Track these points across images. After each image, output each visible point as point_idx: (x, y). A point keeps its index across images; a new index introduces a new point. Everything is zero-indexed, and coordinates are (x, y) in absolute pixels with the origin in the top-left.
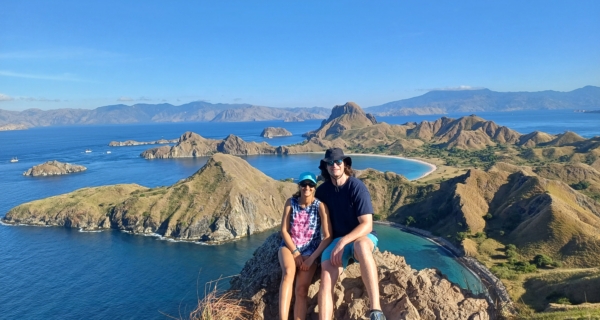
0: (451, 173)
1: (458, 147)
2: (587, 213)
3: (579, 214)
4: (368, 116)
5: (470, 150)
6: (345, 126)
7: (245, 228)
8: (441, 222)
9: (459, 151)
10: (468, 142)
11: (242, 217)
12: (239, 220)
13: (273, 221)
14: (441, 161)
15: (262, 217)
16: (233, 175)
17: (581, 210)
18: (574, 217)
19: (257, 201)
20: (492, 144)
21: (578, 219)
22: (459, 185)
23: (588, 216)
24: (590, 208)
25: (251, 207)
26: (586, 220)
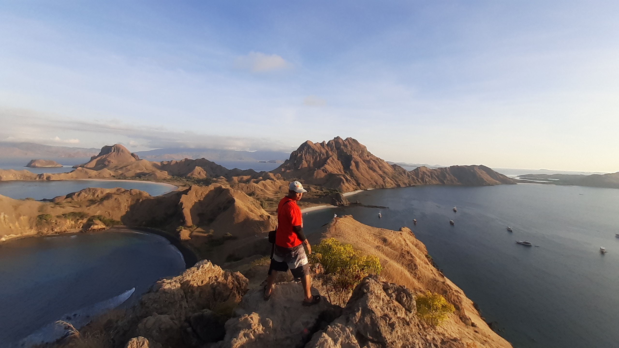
2: (252, 207)
3: (249, 208)
4: (132, 155)
6: (112, 161)
8: (169, 221)
10: (200, 173)
17: (250, 206)
18: (246, 209)
21: (248, 211)
22: (183, 196)
23: (253, 209)
24: (254, 204)
26: (252, 211)
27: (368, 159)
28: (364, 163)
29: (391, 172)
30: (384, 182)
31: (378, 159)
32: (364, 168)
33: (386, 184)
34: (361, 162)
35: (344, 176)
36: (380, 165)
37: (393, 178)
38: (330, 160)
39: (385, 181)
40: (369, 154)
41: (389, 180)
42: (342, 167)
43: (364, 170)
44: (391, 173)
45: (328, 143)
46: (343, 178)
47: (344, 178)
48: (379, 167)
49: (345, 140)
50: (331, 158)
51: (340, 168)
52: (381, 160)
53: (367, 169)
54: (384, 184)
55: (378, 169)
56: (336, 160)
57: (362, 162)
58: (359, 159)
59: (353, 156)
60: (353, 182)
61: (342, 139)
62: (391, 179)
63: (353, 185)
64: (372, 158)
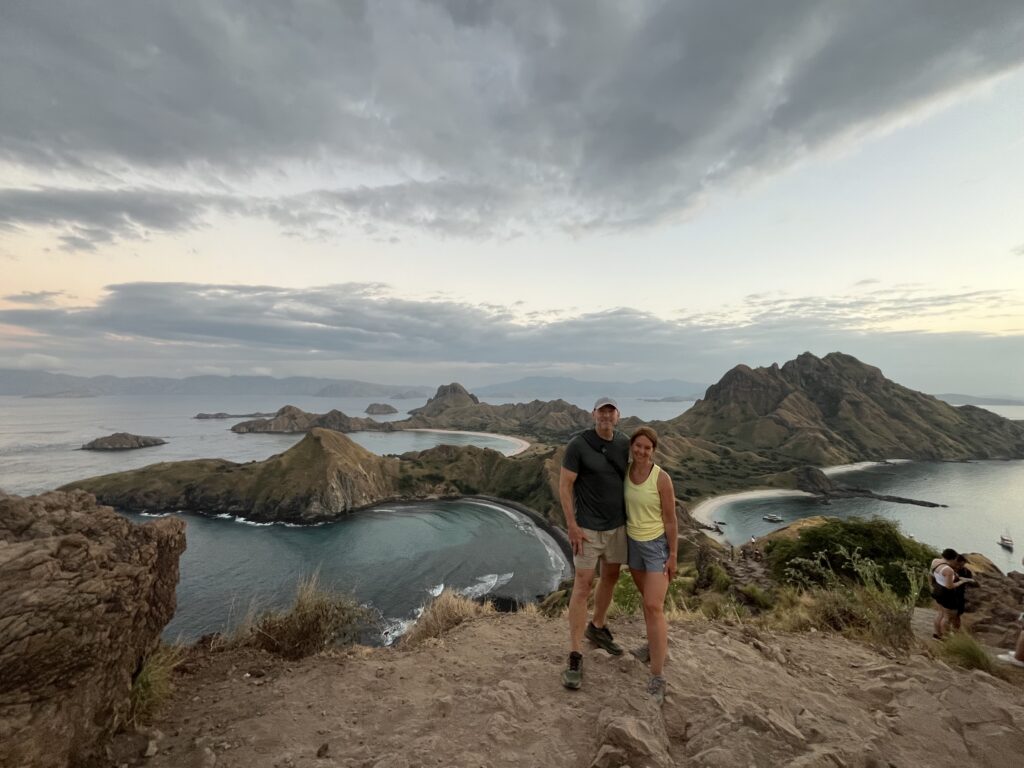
0: (542, 449)
1: (548, 427)
4: (472, 397)
5: (558, 430)
6: (450, 404)
7: (341, 505)
8: (532, 494)
9: (549, 430)
10: (556, 423)
11: (338, 494)
12: (337, 497)
13: (372, 497)
14: (535, 439)
15: (361, 494)
16: (333, 451)
19: (356, 478)
20: (574, 424)
22: (548, 461)
25: (349, 484)
27: (888, 396)
28: (876, 405)
29: (957, 422)
30: (936, 446)
31: (914, 394)
32: (879, 416)
33: (943, 451)
34: (867, 402)
35: (824, 433)
36: (923, 408)
37: (964, 438)
38: (790, 400)
39: (938, 443)
40: (889, 384)
41: (951, 441)
42: (819, 413)
43: (874, 419)
44: (956, 425)
45: (783, 367)
46: (822, 436)
47: (826, 436)
48: (920, 412)
49: (823, 359)
50: (791, 396)
51: (813, 416)
52: (924, 396)
53: (885, 417)
54: (935, 451)
55: (915, 418)
56: (805, 399)
57: (872, 402)
58: (863, 396)
59: (846, 390)
60: (849, 445)
61: (816, 358)
62: (955, 440)
63: (849, 450)
64: (899, 392)
